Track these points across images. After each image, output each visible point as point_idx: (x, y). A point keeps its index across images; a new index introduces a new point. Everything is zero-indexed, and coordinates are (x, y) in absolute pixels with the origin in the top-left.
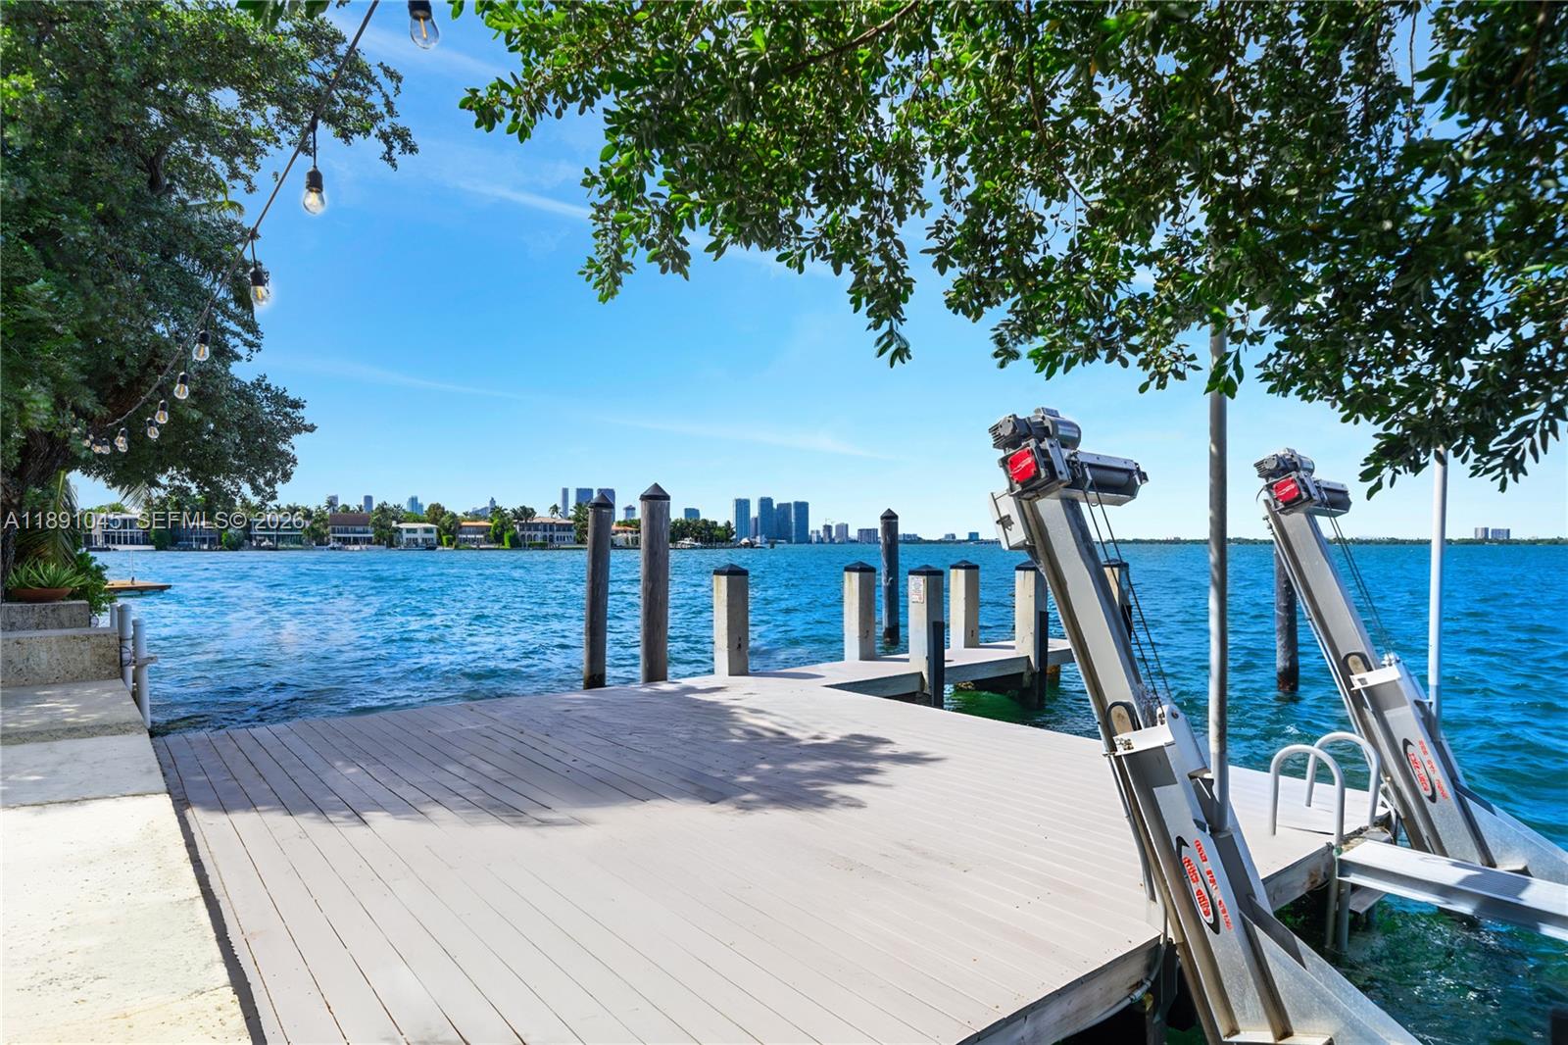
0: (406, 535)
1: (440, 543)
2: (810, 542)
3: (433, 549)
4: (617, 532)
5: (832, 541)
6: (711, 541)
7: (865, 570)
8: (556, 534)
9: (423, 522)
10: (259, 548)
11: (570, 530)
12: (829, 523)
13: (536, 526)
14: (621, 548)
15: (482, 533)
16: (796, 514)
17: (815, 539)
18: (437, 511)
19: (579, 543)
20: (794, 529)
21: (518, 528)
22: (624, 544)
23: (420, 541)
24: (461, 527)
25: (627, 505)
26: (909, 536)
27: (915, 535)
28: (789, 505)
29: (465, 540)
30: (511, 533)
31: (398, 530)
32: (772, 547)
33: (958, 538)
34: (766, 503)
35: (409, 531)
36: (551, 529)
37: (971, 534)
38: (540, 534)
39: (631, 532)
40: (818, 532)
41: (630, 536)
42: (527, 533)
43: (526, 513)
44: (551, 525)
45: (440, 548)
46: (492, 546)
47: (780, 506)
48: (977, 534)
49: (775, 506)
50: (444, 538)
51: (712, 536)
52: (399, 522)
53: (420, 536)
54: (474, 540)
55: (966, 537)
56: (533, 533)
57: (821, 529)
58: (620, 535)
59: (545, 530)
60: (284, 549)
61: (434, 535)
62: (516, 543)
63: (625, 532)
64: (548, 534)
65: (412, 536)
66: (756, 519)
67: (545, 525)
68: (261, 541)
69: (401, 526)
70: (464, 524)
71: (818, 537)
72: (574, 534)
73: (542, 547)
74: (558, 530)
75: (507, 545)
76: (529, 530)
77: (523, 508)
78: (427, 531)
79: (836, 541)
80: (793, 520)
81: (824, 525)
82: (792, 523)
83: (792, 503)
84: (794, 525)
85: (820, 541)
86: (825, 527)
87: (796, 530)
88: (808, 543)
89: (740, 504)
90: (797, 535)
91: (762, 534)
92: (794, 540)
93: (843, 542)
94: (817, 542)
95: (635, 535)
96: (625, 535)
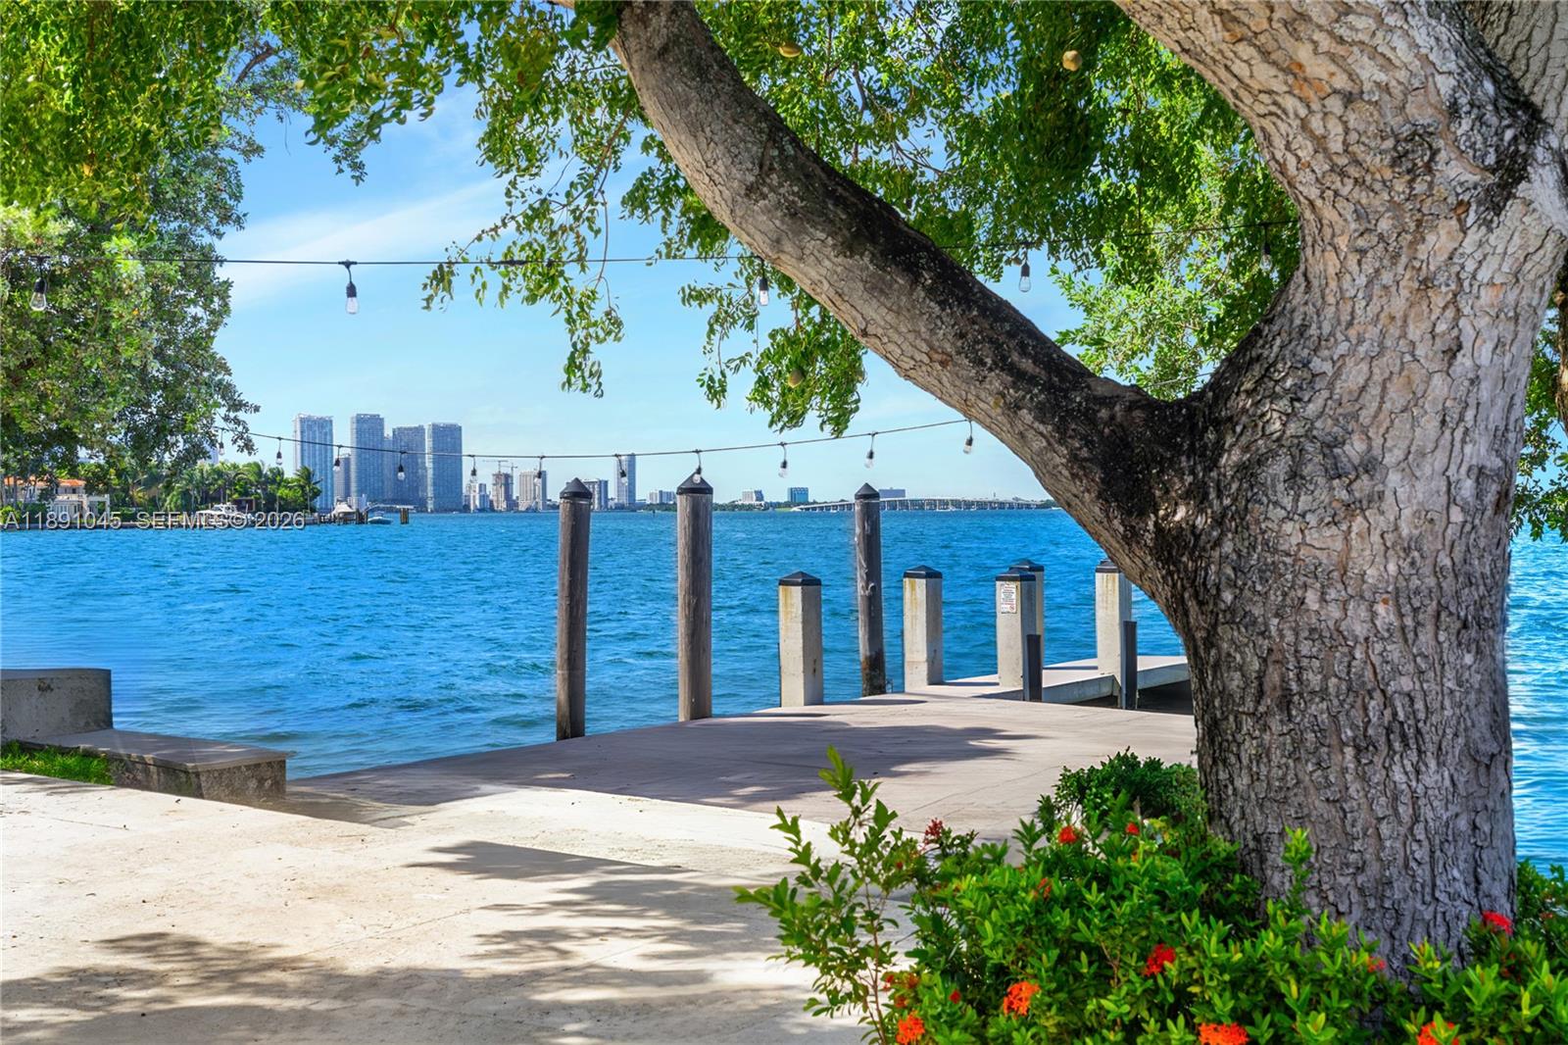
2: (466, 508)
5: (512, 504)
12: (505, 470)
16: (434, 450)
17: (475, 502)
20: (429, 483)
28: (419, 430)
33: (768, 498)
34: (368, 426)
37: (793, 492)
40: (482, 488)
41: (86, 500)
47: (399, 433)
48: (804, 492)
49: (388, 432)
55: (784, 498)
57: (489, 483)
66: (347, 460)
71: (484, 498)
79: (522, 508)
80: (429, 464)
81: (496, 471)
82: (425, 469)
83: (426, 427)
84: (430, 473)
85: (487, 507)
86: (498, 476)
87: (435, 484)
88: (460, 511)
89: (310, 427)
90: (436, 496)
91: (360, 492)
92: (430, 506)
93: (535, 510)
94: (481, 510)
95: (96, 499)
96: (74, 498)
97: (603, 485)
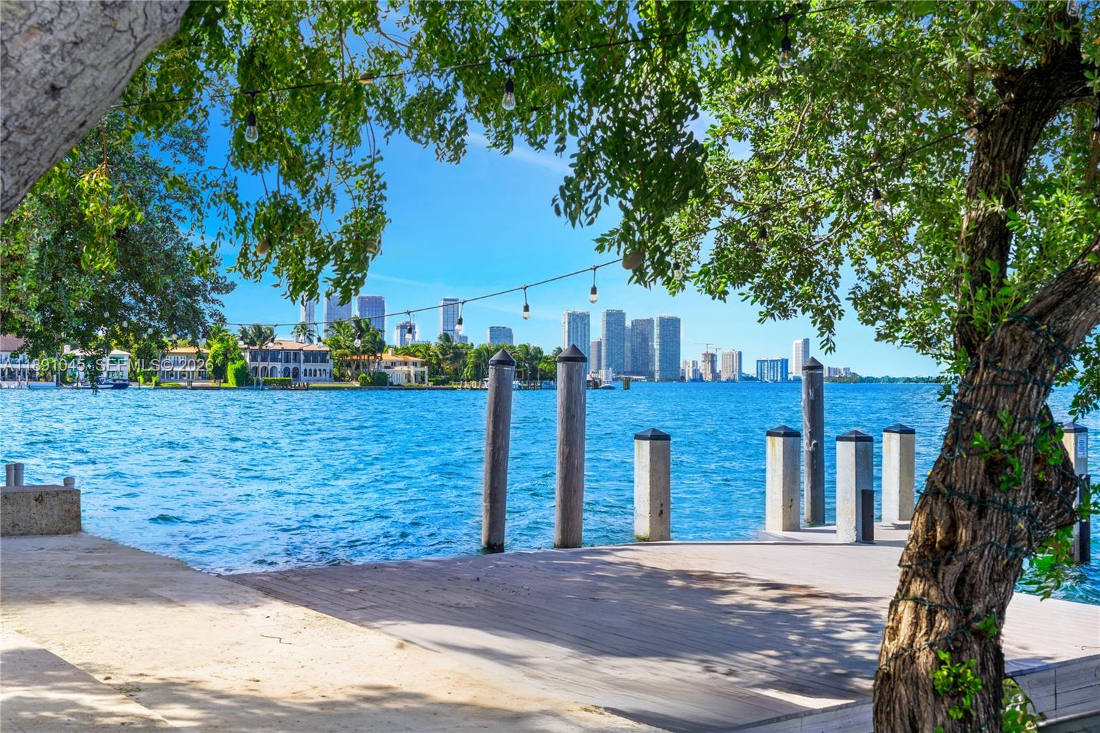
1: (134, 379)
2: (683, 379)
3: (123, 387)
4: (394, 364)
5: (716, 377)
6: (534, 378)
7: (790, 434)
8: (303, 367)
11: (324, 361)
12: (711, 351)
13: (274, 356)
14: (400, 387)
16: (661, 336)
17: (689, 375)
19: (337, 379)
20: (657, 359)
21: (248, 356)
22: (404, 382)
28: (650, 321)
29: (170, 374)
30: (238, 364)
32: (627, 387)
34: (614, 319)
36: (296, 359)
38: (279, 366)
39: (415, 364)
40: (695, 363)
41: (412, 370)
42: (261, 365)
43: (261, 335)
44: (296, 353)
45: (133, 385)
46: (209, 384)
47: (636, 323)
49: (628, 323)
51: (534, 370)
54: (183, 374)
56: (270, 365)
57: (700, 359)
58: (397, 368)
59: (287, 361)
61: (125, 368)
62: (245, 380)
63: (406, 364)
64: (291, 366)
66: (599, 344)
67: (287, 353)
69: (77, 353)
71: (695, 371)
72: (329, 366)
73: (284, 385)
74: (307, 360)
75: (232, 382)
76: (264, 360)
77: (258, 328)
79: (723, 379)
80: (656, 346)
81: (705, 352)
82: (653, 349)
83: (655, 319)
84: (657, 353)
85: (698, 378)
86: (706, 355)
87: (660, 361)
88: (678, 381)
89: (574, 320)
90: (661, 369)
91: (608, 366)
92: (657, 377)
93: (733, 381)
94: (694, 380)
95: (419, 369)
96: (405, 368)
97: (785, 363)
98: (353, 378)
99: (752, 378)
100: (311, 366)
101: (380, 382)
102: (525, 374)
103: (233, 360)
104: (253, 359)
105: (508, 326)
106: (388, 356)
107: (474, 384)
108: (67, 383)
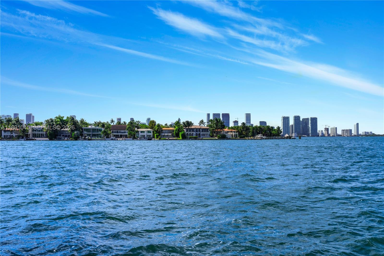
0: (140, 134)
1: (154, 137)
2: (318, 136)
3: (151, 139)
4: (228, 132)
5: (329, 135)
6: (270, 136)
8: (201, 133)
9: (147, 128)
10: (85, 139)
11: (207, 131)
12: (327, 127)
13: (193, 130)
14: (230, 139)
15: (171, 133)
16: (311, 123)
17: (320, 134)
18: (152, 124)
19: (211, 137)
20: (310, 130)
21: (185, 130)
22: (231, 137)
23: (146, 136)
24: (162, 130)
25: (234, 120)
26: (368, 133)
27: (371, 132)
28: (308, 119)
29: (164, 136)
30: (182, 133)
31: (138, 132)
32: (300, 138)
34: (297, 118)
35: (142, 132)
36: (199, 131)
38: (194, 133)
39: (234, 132)
40: (322, 131)
41: (233, 134)
42: (189, 133)
43: (188, 124)
44: (199, 129)
45: (153, 139)
46: (175, 138)
47: (303, 119)
49: (301, 120)
50: (155, 135)
51: (271, 133)
52: (138, 128)
53: (145, 134)
54: (167, 136)
56: (192, 133)
57: (323, 130)
58: (229, 133)
59: (197, 131)
60: (94, 140)
61: (151, 134)
62: (184, 137)
63: (232, 132)
64: (198, 133)
65: (143, 134)
66: (292, 126)
67: (197, 129)
68: (86, 136)
69: (139, 130)
70: (163, 129)
71: (322, 133)
72: (209, 133)
73: (196, 139)
74: (202, 131)
75: (181, 138)
76: (190, 131)
77: (188, 122)
78: (149, 132)
79: (331, 136)
80: (310, 126)
81: (325, 128)
82: (309, 127)
83: (309, 118)
84: (310, 128)
85: (323, 135)
86: (325, 129)
87: (311, 130)
88: (317, 136)
89: (285, 119)
90: (312, 133)
91: (295, 132)
92: (310, 135)
93: (334, 136)
94: (322, 136)
95: (236, 133)
96: (231, 133)
97: (351, 130)
98: (216, 136)
99: (340, 135)
100: (204, 133)
101: (224, 137)
102: (268, 135)
103: (181, 131)
104: (187, 131)
105: (265, 121)
106: (226, 130)
107: (252, 137)
108: (136, 138)
